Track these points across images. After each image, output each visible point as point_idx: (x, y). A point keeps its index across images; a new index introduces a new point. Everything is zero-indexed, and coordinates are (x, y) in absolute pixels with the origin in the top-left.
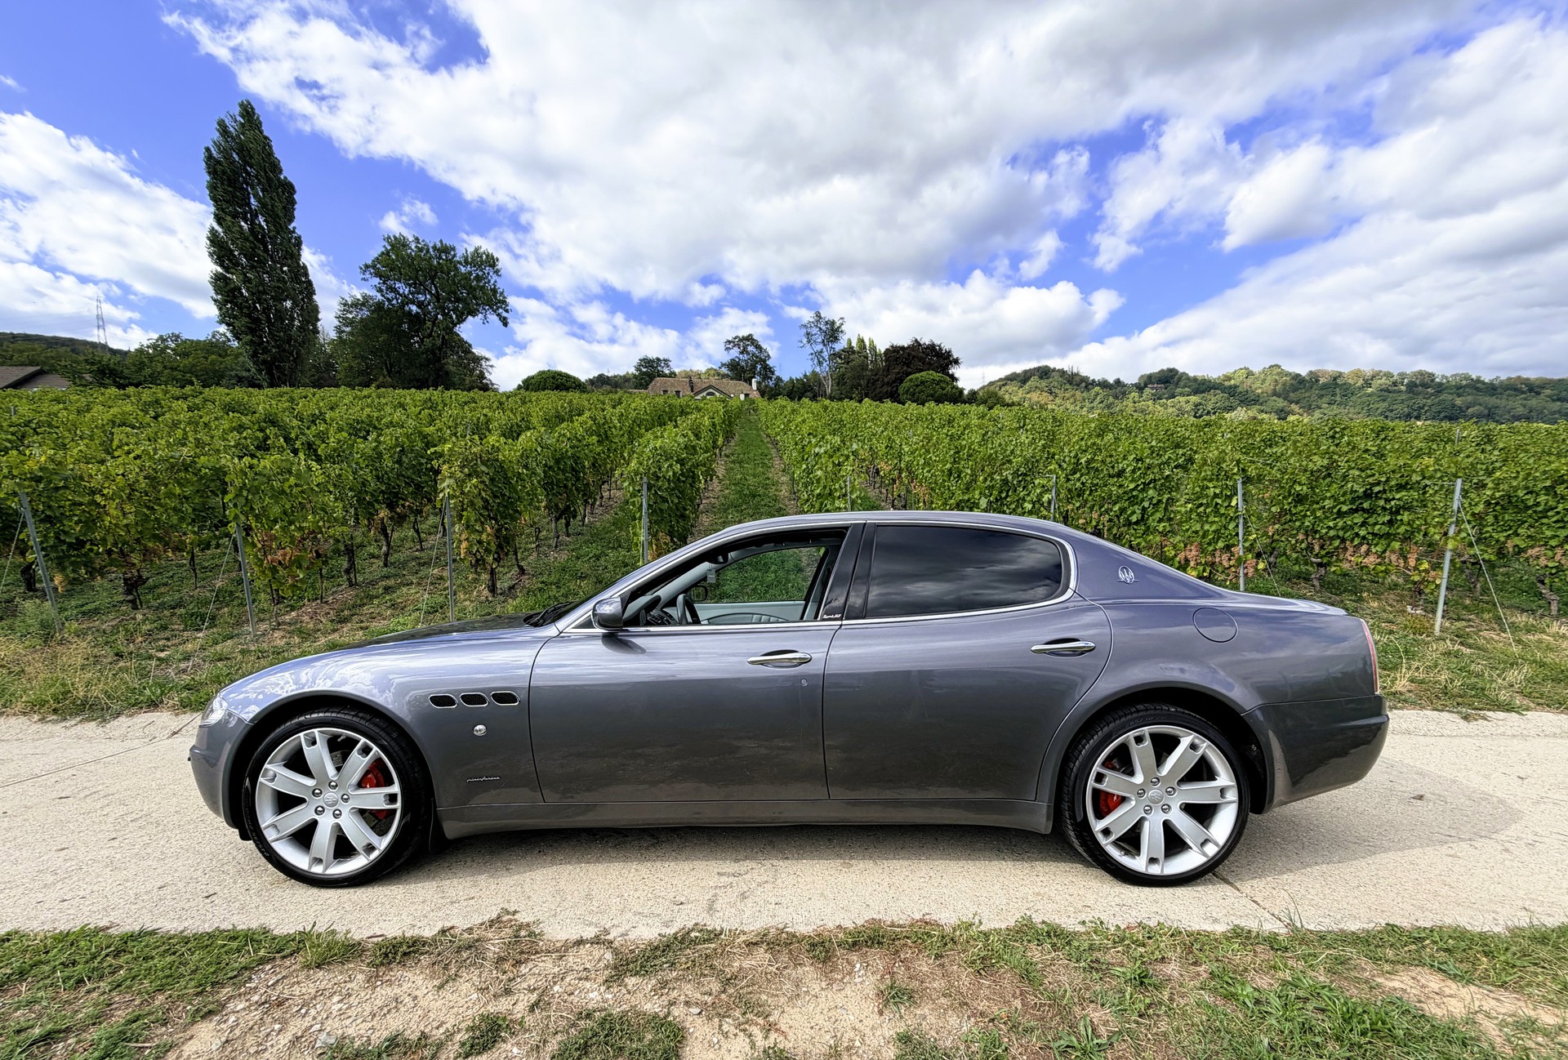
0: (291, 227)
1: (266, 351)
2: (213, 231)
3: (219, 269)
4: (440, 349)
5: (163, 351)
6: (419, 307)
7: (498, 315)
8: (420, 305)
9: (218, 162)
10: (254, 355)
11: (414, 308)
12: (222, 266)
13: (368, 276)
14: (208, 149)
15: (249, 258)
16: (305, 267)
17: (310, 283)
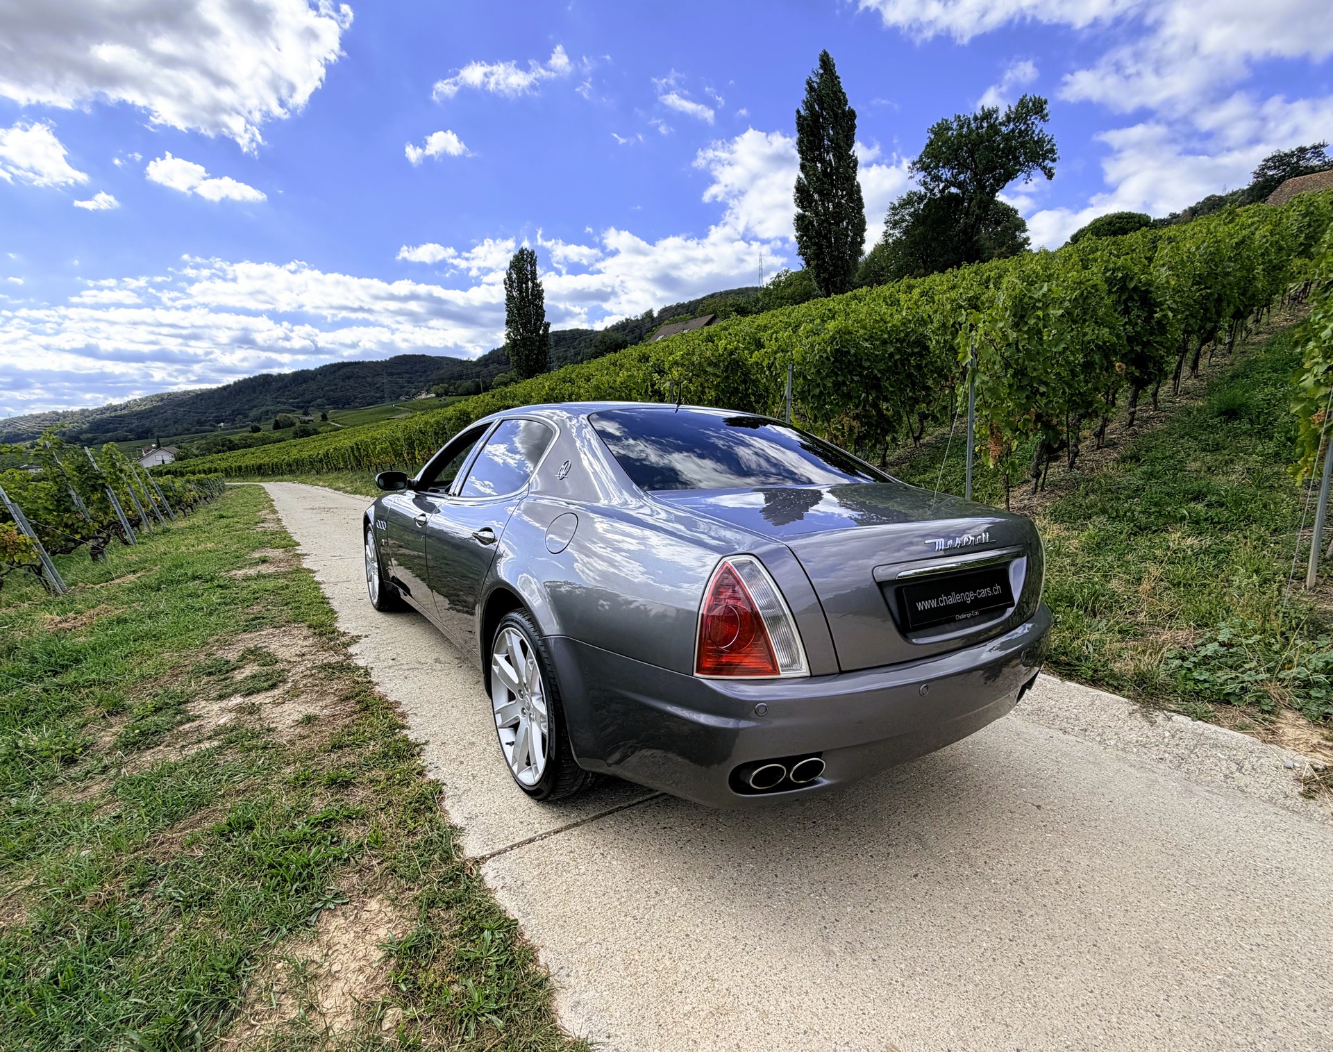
0: (851, 153)
1: (826, 270)
2: (799, 179)
3: (800, 211)
4: (973, 227)
5: (779, 285)
6: (959, 188)
7: (1044, 168)
8: (960, 185)
9: (805, 119)
10: (818, 276)
11: (953, 190)
12: (802, 208)
13: (915, 172)
14: (798, 112)
15: (821, 193)
16: (858, 186)
17: (860, 199)
